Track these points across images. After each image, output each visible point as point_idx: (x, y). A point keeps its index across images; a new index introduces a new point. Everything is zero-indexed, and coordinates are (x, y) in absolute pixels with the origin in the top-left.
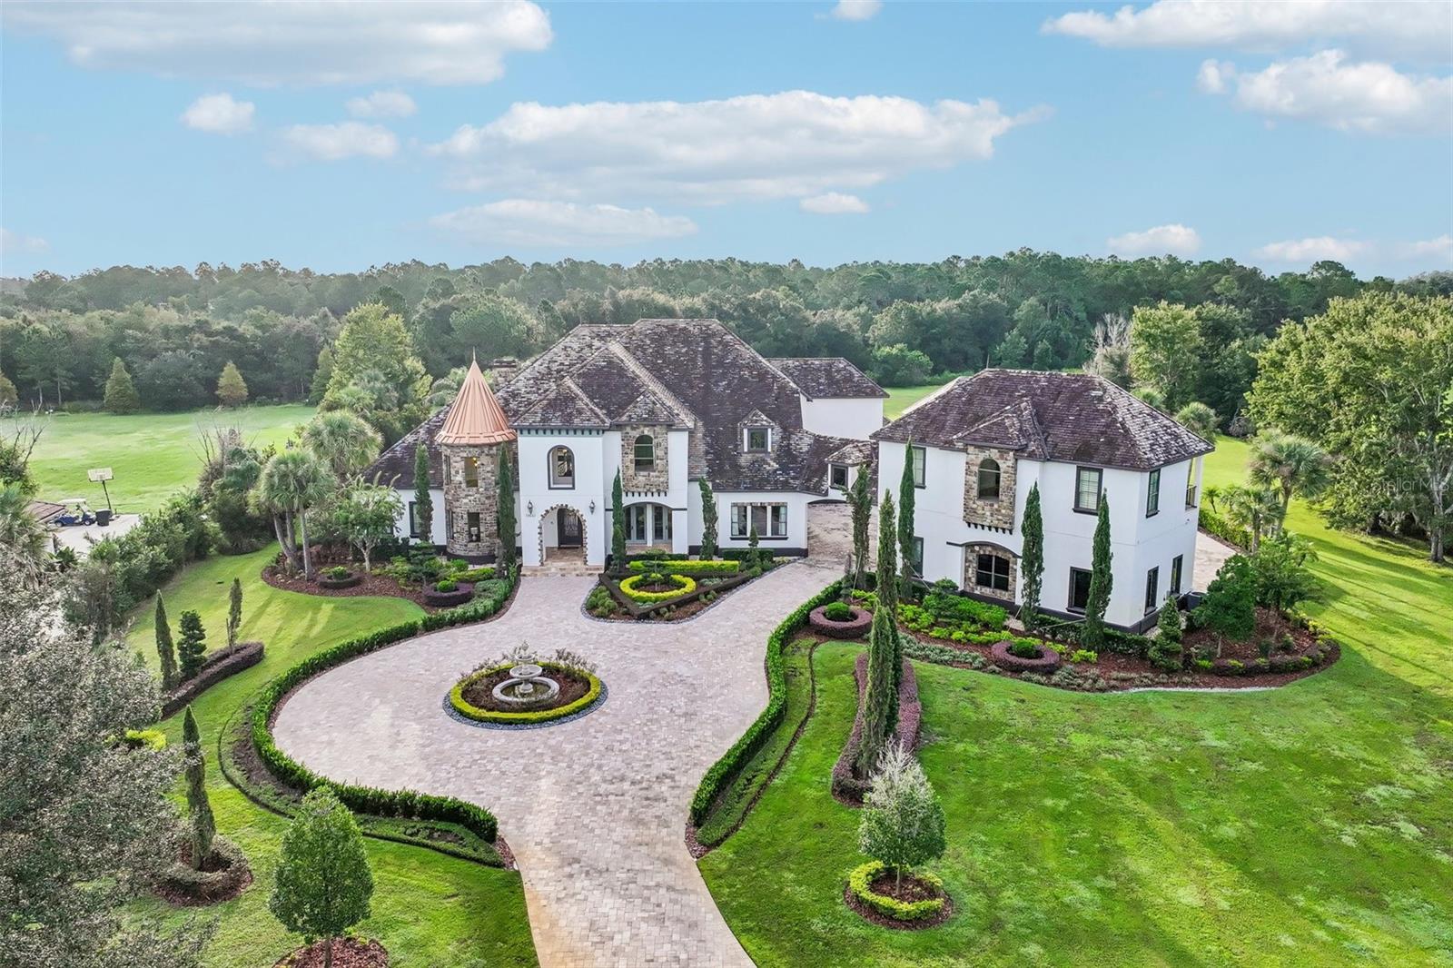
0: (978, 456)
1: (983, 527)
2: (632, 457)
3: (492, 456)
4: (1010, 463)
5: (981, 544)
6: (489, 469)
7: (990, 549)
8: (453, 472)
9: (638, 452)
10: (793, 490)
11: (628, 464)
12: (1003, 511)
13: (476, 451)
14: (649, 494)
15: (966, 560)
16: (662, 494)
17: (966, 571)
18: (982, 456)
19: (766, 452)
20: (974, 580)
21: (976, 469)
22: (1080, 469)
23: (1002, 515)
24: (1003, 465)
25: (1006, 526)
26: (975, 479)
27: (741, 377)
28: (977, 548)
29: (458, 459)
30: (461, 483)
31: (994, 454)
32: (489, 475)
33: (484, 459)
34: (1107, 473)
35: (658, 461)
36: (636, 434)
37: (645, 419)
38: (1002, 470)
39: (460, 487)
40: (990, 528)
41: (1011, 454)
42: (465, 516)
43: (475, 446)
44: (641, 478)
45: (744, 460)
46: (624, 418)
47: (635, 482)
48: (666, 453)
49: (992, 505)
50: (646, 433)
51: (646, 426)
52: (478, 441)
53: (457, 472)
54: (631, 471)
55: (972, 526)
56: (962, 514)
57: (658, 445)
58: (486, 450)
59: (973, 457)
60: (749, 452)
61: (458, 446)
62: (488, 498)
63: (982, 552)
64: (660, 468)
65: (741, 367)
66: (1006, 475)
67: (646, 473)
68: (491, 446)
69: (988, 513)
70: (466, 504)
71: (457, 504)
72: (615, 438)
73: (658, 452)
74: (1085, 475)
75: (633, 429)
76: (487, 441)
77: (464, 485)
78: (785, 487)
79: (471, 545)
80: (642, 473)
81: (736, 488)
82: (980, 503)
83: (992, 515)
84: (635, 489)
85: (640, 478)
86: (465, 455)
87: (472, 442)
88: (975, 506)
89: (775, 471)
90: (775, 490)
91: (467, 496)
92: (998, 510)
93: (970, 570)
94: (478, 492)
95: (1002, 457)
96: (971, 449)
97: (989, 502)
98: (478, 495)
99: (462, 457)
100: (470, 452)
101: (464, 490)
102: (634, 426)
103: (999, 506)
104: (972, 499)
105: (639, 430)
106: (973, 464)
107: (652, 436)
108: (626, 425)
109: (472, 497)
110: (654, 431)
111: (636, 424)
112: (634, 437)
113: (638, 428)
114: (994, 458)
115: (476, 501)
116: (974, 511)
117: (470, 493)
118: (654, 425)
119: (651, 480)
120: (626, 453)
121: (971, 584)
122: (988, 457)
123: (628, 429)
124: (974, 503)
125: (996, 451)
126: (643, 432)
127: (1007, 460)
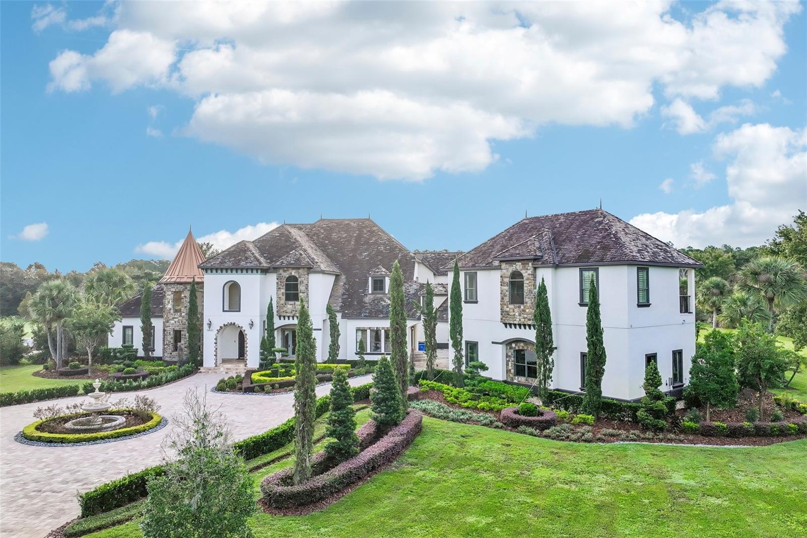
0: (508, 270)
1: (515, 325)
2: (283, 291)
4: (530, 272)
5: (517, 341)
7: (522, 344)
8: (166, 303)
9: (288, 287)
11: (281, 296)
12: (527, 311)
13: (181, 287)
15: (507, 356)
17: (507, 365)
18: (511, 269)
19: (384, 293)
20: (512, 371)
21: (507, 280)
22: (581, 271)
23: (527, 314)
24: (525, 274)
26: (506, 288)
27: (378, 250)
28: (513, 345)
29: (170, 293)
30: (170, 309)
31: (518, 266)
33: (186, 293)
34: (602, 270)
35: (302, 294)
36: (286, 275)
37: (293, 265)
38: (525, 278)
39: (169, 312)
40: (520, 326)
41: (531, 264)
42: (172, 333)
43: (181, 284)
45: (368, 299)
46: (279, 264)
47: (285, 309)
48: (307, 288)
49: (520, 307)
50: (293, 274)
51: (293, 268)
52: (183, 280)
53: (169, 302)
54: (283, 301)
55: (508, 326)
56: (499, 316)
57: (302, 283)
58: (188, 286)
59: (504, 271)
60: (372, 294)
61: (171, 284)
63: (517, 348)
64: (303, 299)
65: (379, 245)
66: (528, 282)
67: (292, 303)
69: (517, 314)
70: (173, 324)
71: (169, 325)
72: (272, 278)
73: (301, 288)
74: (586, 274)
75: (285, 271)
77: (172, 311)
79: (174, 353)
80: (290, 303)
81: (358, 316)
82: (511, 306)
83: (520, 315)
84: (285, 314)
85: (289, 307)
86: (174, 290)
87: (180, 280)
88: (508, 309)
89: (388, 305)
90: (385, 318)
91: (173, 318)
92: (524, 311)
93: (510, 365)
94: (181, 315)
95: (524, 268)
96: (504, 265)
97: (517, 305)
98: (181, 318)
99: (172, 292)
100: (177, 288)
101: (172, 314)
102: (285, 269)
103: (524, 307)
104: (505, 305)
105: (289, 272)
106: (505, 277)
107: (297, 276)
108: (280, 268)
109: (177, 320)
110: (299, 273)
111: (286, 268)
112: (285, 277)
113: (288, 271)
114: (519, 270)
115: (179, 322)
116: (508, 313)
117: (176, 316)
118: (299, 268)
119: (295, 308)
120: (280, 288)
121: (511, 375)
122: (515, 269)
123: (281, 271)
124: (507, 307)
125: (520, 264)
126: (291, 274)
127: (527, 269)
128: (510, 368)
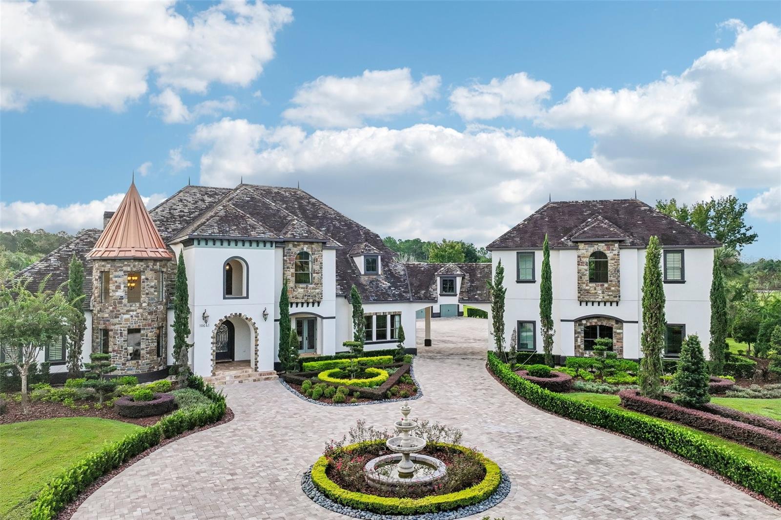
0: (586, 251)
1: (593, 303)
2: (293, 271)
3: (156, 271)
4: (616, 252)
5: (588, 318)
6: (153, 284)
7: (595, 320)
8: (112, 287)
9: (297, 267)
10: (408, 301)
11: (290, 277)
12: (613, 288)
13: (140, 266)
14: (305, 305)
15: (576, 332)
16: (316, 304)
17: (576, 341)
18: (591, 250)
19: (377, 274)
20: (583, 346)
21: (586, 260)
22: (666, 252)
23: (612, 291)
24: (609, 254)
25: (616, 299)
26: (586, 267)
27: (334, 225)
28: (584, 322)
29: (122, 273)
30: (122, 298)
31: (602, 247)
32: (152, 290)
33: (149, 274)
34: (687, 252)
35: (314, 275)
36: (296, 250)
37: (307, 237)
38: (609, 258)
39: (120, 303)
40: (599, 303)
41: (617, 245)
43: (141, 260)
44: (300, 290)
45: (364, 280)
46: (289, 235)
47: (295, 293)
48: (321, 268)
49: (602, 285)
50: (305, 249)
51: (305, 243)
52: (145, 255)
53: (118, 287)
54: (291, 284)
55: (584, 304)
56: (576, 295)
57: (316, 260)
58: (151, 264)
59: (584, 251)
60: (365, 274)
61: (122, 260)
62: (150, 313)
63: (588, 324)
64: (316, 281)
65: (332, 219)
66: (613, 262)
67: (304, 285)
68: (155, 260)
69: (600, 292)
70: (126, 320)
71: (116, 321)
72: (278, 253)
73: (314, 267)
74: (670, 256)
75: (294, 246)
76: (152, 255)
77: (125, 301)
78: (400, 299)
79: (130, 364)
80: (301, 285)
81: (367, 301)
82: (591, 285)
83: (603, 293)
86: (129, 269)
87: (139, 255)
88: (587, 288)
89: (390, 288)
90: (395, 301)
91: (128, 311)
92: (608, 289)
93: (579, 340)
94: (141, 307)
95: (608, 249)
96: (581, 246)
97: (600, 284)
98: (141, 311)
99: (124, 272)
100: (134, 266)
101: (125, 305)
102: (296, 243)
103: (609, 285)
104: (584, 283)
105: (299, 247)
106: (584, 257)
107: (310, 253)
108: (288, 242)
109: (135, 313)
110: (312, 248)
111: (298, 242)
112: (295, 253)
113: (299, 245)
114: (601, 250)
115: (138, 317)
116: (588, 292)
117: (132, 308)
118: (312, 243)
119: (308, 291)
120: (288, 268)
121: (580, 351)
122: (596, 250)
123: (291, 246)
124: (587, 286)
125: (604, 244)
126: (303, 249)
127: (613, 250)
128: (579, 344)
